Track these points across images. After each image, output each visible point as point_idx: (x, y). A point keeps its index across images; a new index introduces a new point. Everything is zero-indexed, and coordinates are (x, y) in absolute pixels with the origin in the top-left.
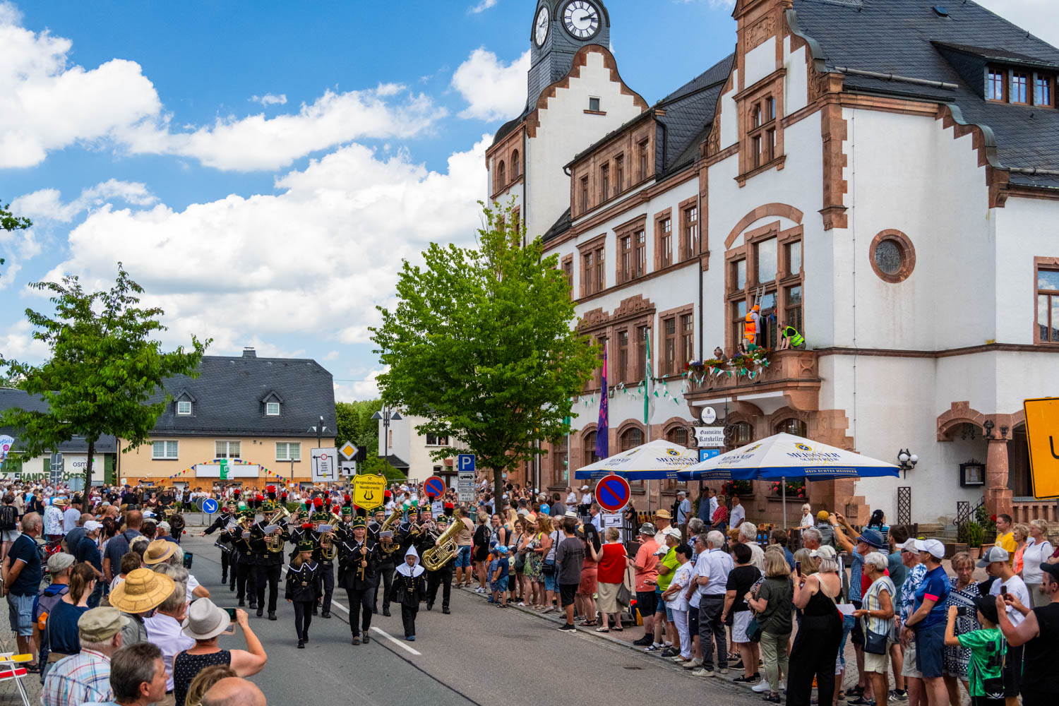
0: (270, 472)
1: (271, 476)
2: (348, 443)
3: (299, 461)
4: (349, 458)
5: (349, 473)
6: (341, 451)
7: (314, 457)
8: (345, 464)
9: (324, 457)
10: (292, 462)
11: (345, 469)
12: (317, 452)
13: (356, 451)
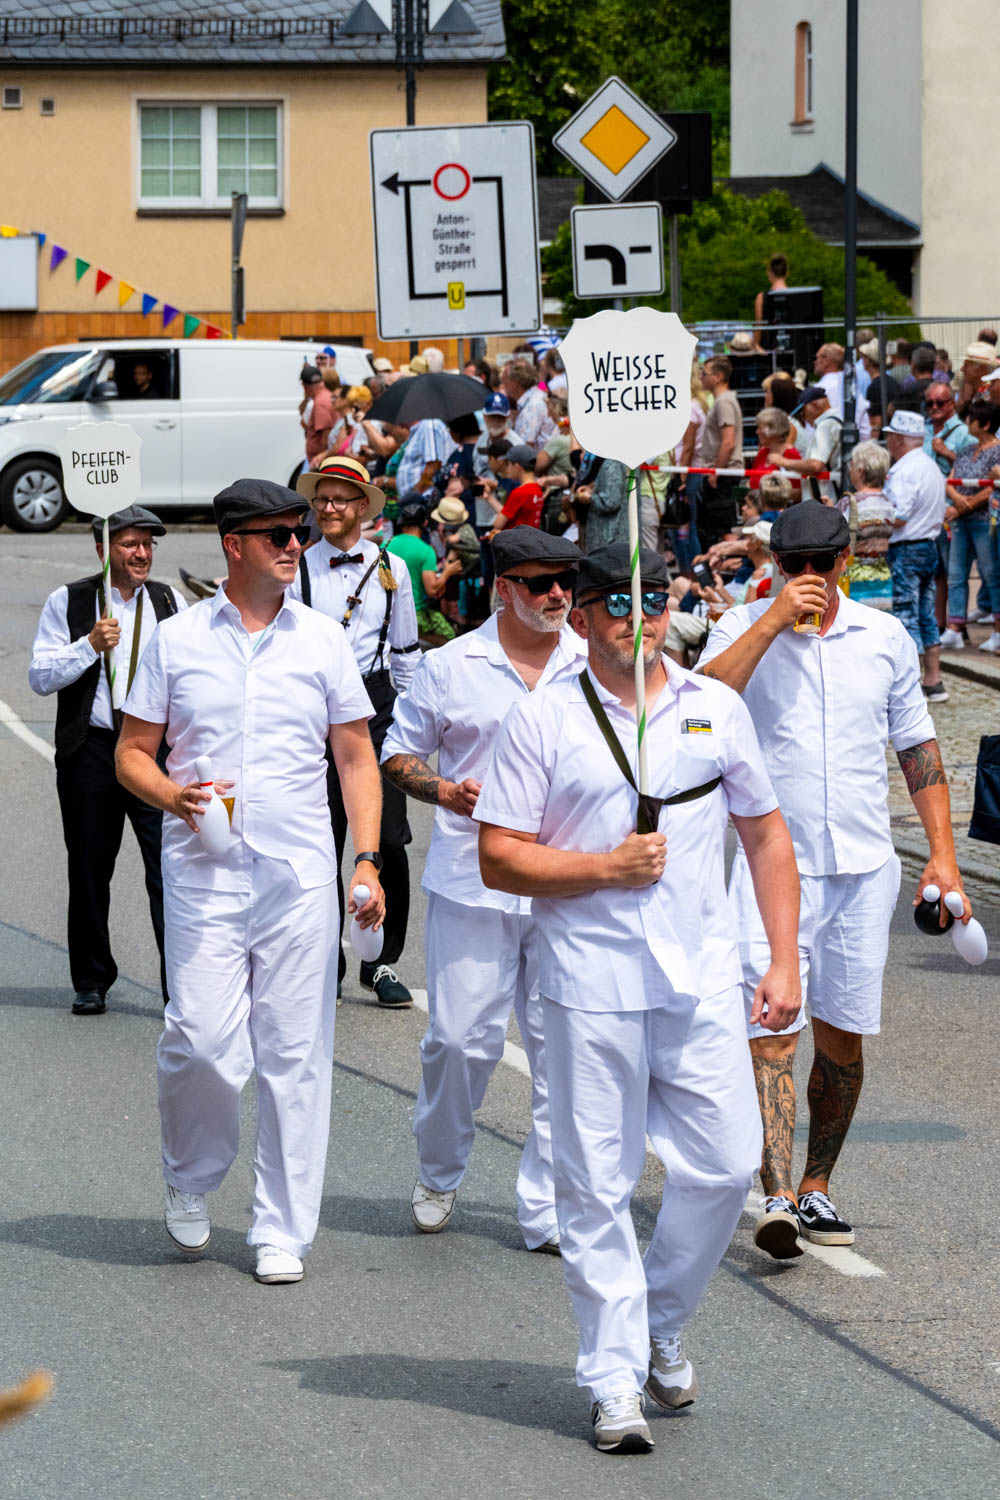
0: (103, 279)
1: (109, 299)
2: (614, 94)
3: (277, 214)
4: (616, 184)
5: (619, 276)
6: (569, 141)
7: (392, 184)
8: (590, 225)
9: (452, 182)
10: (239, 214)
11: (593, 252)
12: (404, 154)
13: (660, 138)
